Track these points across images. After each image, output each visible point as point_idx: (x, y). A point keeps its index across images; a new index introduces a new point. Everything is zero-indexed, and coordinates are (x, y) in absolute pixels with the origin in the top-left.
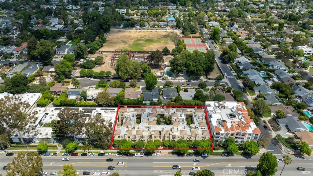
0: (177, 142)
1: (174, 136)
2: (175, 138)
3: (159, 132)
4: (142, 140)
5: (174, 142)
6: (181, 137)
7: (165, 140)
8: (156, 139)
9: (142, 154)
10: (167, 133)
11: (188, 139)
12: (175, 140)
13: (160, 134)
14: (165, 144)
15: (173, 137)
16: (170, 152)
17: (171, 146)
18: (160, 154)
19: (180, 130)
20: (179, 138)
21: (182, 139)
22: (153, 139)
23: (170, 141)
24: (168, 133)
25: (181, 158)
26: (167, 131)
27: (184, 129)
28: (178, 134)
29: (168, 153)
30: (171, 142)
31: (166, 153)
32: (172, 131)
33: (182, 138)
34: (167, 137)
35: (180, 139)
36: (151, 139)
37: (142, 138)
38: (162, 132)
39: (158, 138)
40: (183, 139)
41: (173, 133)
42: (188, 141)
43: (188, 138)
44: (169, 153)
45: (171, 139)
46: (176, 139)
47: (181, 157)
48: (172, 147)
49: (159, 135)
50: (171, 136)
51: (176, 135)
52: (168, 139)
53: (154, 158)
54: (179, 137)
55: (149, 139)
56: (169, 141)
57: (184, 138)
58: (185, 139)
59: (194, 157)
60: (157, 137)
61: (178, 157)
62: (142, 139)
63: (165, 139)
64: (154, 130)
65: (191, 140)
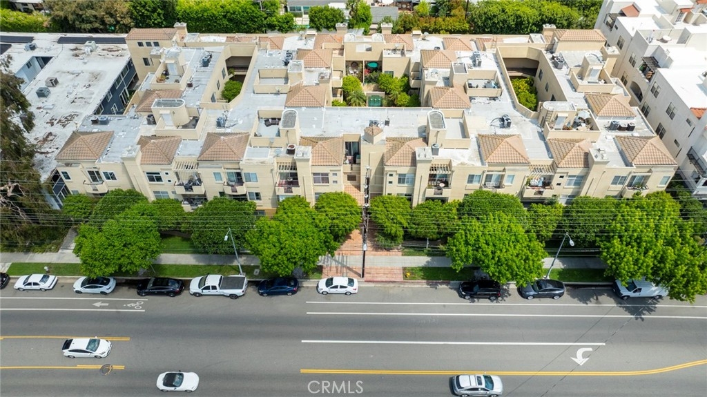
0: (461, 205)
1: (439, 172)
2: (447, 184)
3: (348, 145)
4: (242, 198)
5: (438, 207)
6: (489, 178)
7: (385, 193)
8: (324, 189)
9: (237, 284)
10: (394, 149)
11: (530, 193)
12: (446, 193)
13: (354, 161)
14: (382, 218)
15: (432, 177)
16: (412, 270)
17: (421, 230)
18: (351, 282)
19: (480, 138)
20: (475, 186)
21: (489, 189)
22: (308, 190)
23: (415, 205)
24: (404, 150)
25: (483, 308)
26: (397, 143)
27: (501, 132)
28: (465, 160)
29: (400, 278)
30: (420, 206)
31: (391, 272)
32: (426, 140)
33: (493, 183)
34: (395, 179)
35: (479, 193)
36: (296, 191)
37: (240, 182)
38: (365, 149)
39: (340, 184)
40: (500, 191)
41: (435, 151)
42: (527, 203)
43: (528, 183)
44: (409, 273)
45: (422, 190)
46: (455, 194)
47: (484, 303)
48: (423, 239)
49: (347, 168)
50: (423, 172)
51: (454, 164)
52: (403, 189)
53: (313, 308)
54: (471, 178)
55: (281, 191)
56: (410, 200)
57: (505, 182)
58: (511, 188)
59: (566, 306)
60: (331, 178)
61: (466, 303)
62: (241, 190)
63: (381, 189)
64: (313, 132)
65: (547, 194)
